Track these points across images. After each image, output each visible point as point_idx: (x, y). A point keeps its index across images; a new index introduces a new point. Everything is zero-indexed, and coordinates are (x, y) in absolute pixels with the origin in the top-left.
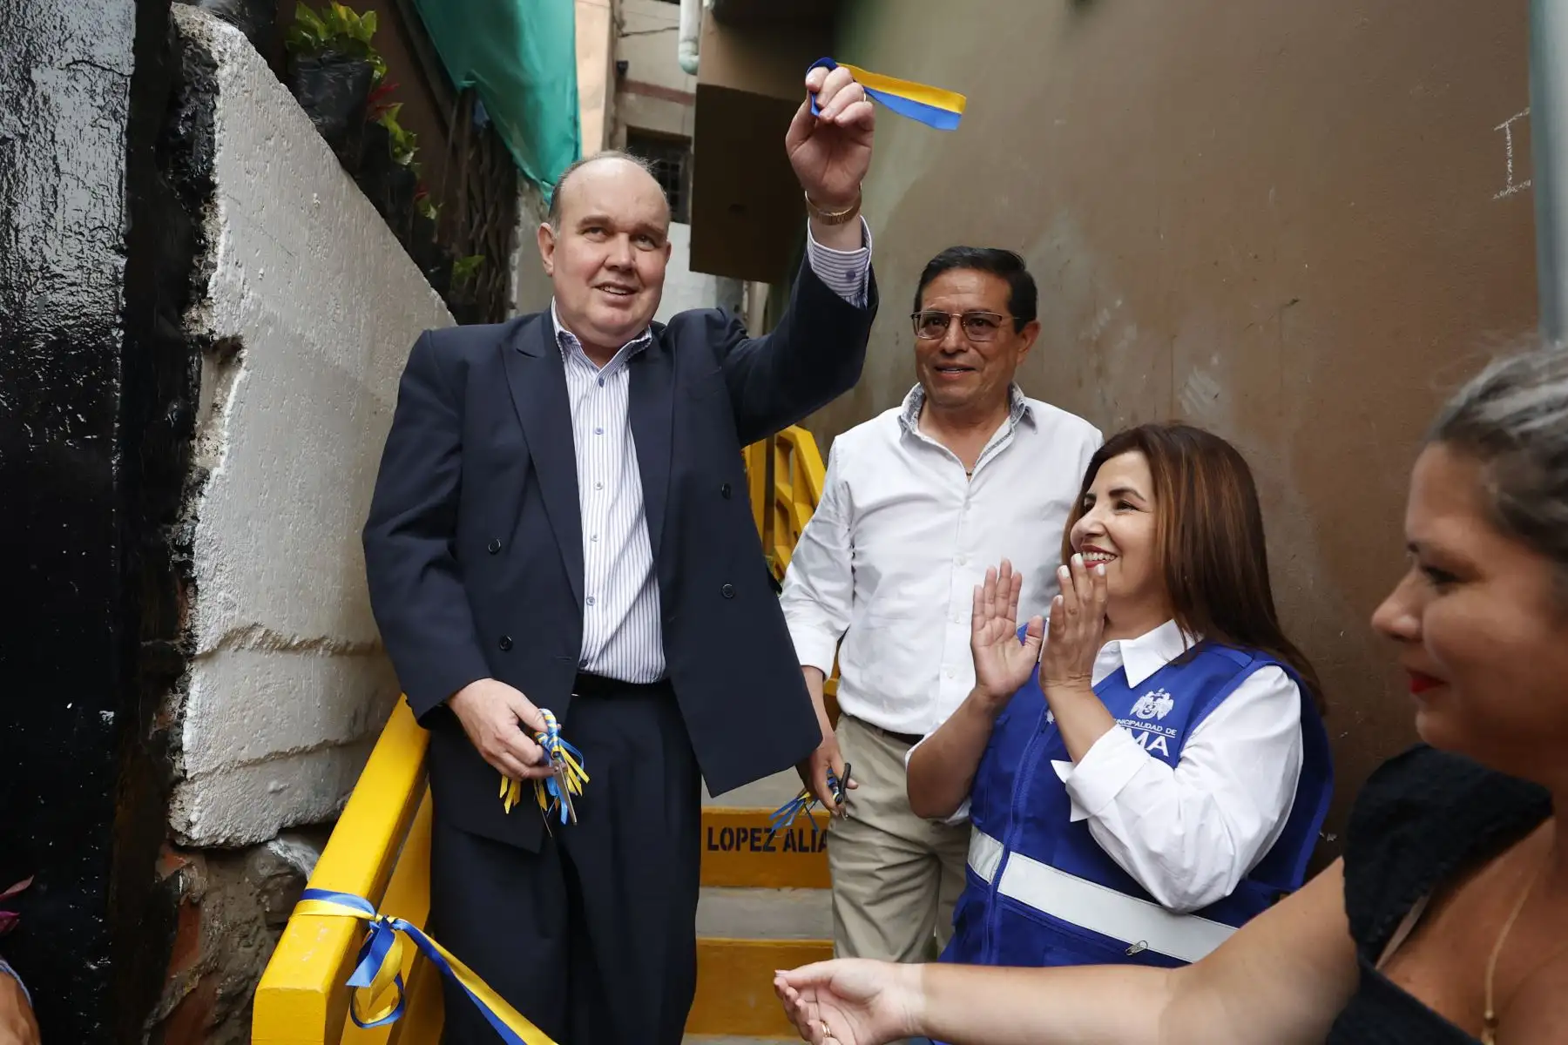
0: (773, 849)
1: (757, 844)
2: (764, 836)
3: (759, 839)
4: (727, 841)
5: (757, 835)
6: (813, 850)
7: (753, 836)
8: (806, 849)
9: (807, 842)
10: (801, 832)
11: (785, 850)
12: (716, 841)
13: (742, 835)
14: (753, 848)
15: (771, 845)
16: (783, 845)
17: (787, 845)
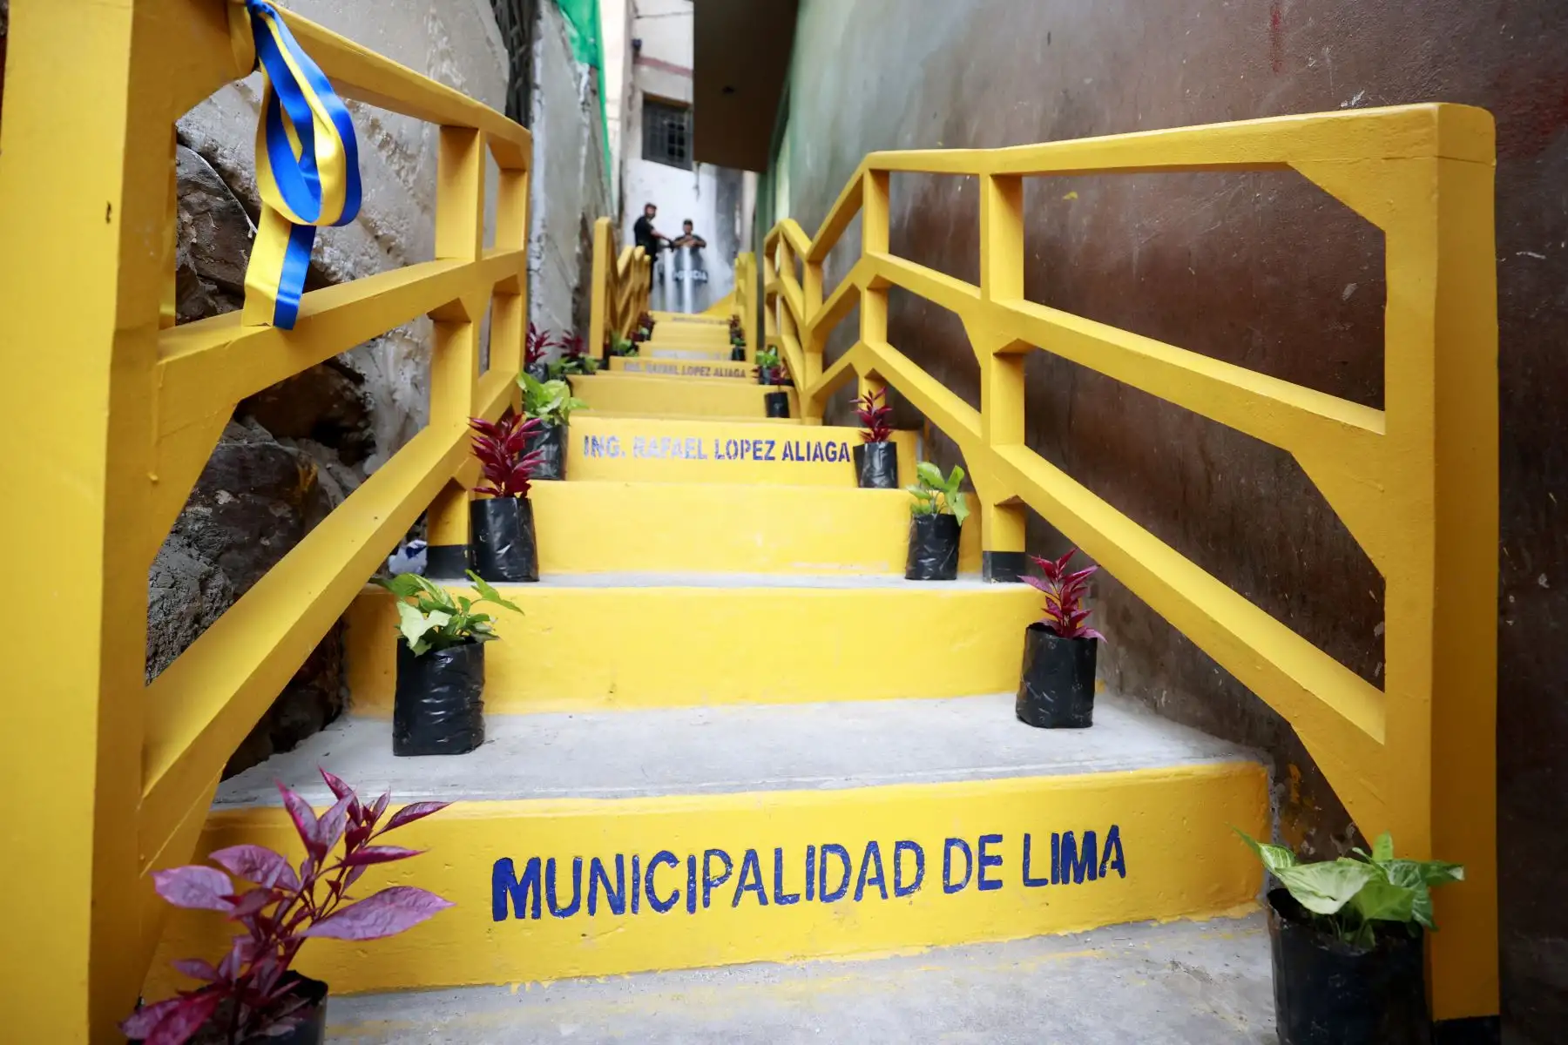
0: (773, 458)
1: (758, 454)
2: (765, 447)
3: (760, 450)
4: (732, 452)
5: (758, 446)
6: (808, 459)
7: (754, 446)
8: (801, 459)
9: (803, 453)
10: (797, 444)
11: (784, 459)
12: (722, 451)
13: (745, 446)
14: (756, 458)
15: (771, 455)
16: (782, 456)
17: (785, 455)
